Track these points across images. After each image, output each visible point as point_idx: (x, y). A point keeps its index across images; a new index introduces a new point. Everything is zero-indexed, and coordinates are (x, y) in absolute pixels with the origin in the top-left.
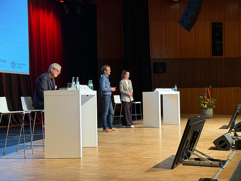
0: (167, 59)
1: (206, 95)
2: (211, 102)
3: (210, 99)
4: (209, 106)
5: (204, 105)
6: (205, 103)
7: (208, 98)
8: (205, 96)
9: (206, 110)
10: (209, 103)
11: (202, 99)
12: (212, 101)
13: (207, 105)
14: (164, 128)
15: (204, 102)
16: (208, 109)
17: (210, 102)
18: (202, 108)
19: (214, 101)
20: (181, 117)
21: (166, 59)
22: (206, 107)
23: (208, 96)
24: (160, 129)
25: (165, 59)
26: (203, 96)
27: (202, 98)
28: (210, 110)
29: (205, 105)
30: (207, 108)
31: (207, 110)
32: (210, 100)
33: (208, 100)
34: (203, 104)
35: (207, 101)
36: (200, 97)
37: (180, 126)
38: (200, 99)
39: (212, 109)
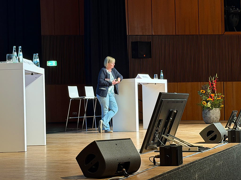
1: (210, 87)
3: (216, 94)
4: (214, 105)
7: (213, 92)
8: (209, 89)
9: (209, 111)
10: (213, 100)
11: (204, 94)
12: (219, 97)
13: (211, 104)
15: (207, 99)
16: (212, 109)
17: (215, 98)
18: (204, 107)
19: (222, 98)
21: (152, 35)
23: (213, 90)
26: (206, 89)
27: (204, 92)
28: (216, 110)
29: (208, 103)
30: (211, 107)
31: (211, 111)
33: (213, 95)
34: (205, 102)
35: (211, 97)
36: (201, 91)
38: (201, 95)
39: (218, 109)
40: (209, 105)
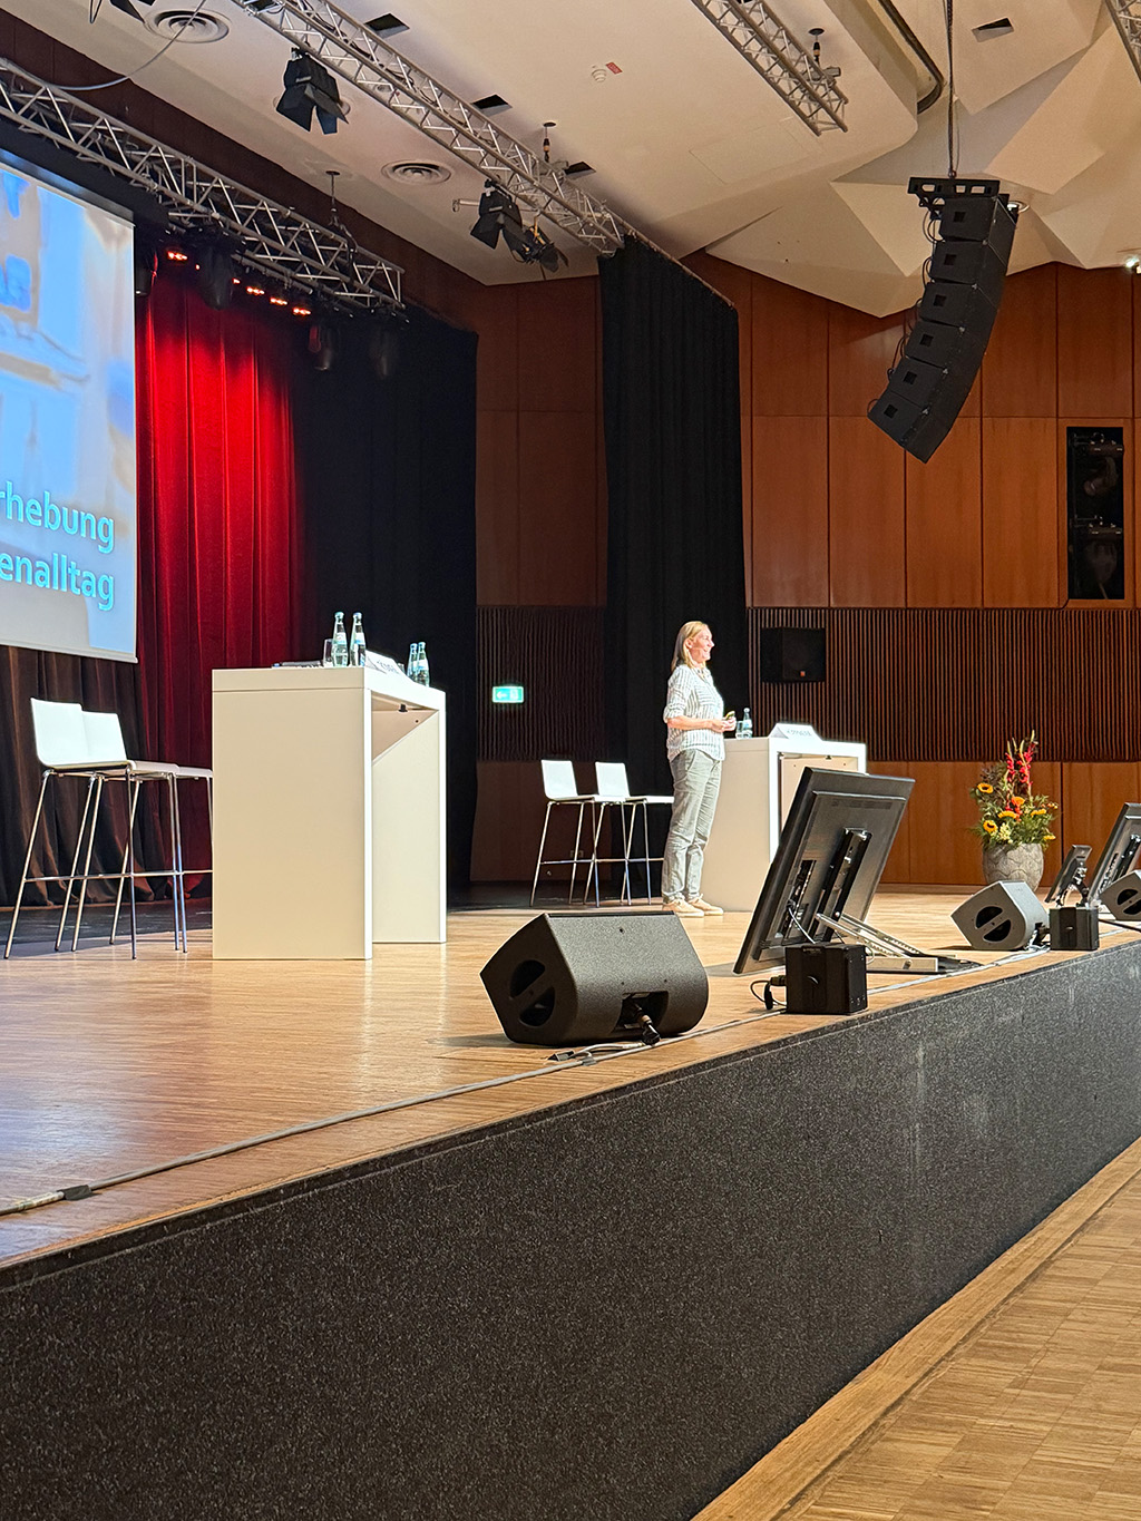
0: (834, 609)
1: (1009, 776)
2: (1035, 812)
3: (1031, 799)
4: (1022, 834)
5: (996, 827)
6: (1000, 816)
7: (1021, 791)
8: (1005, 780)
9: (1005, 852)
10: (1021, 816)
11: (991, 796)
12: (1041, 808)
13: (1014, 829)
15: (1000, 812)
16: (1015, 846)
17: (1027, 811)
18: (989, 841)
21: (830, 609)
22: (1005, 838)
23: (1019, 784)
25: (825, 609)
26: (996, 781)
27: (990, 790)
28: (1027, 850)
29: (1004, 827)
30: (1011, 841)
31: (1011, 853)
32: (1027, 803)
33: (1019, 800)
34: (992, 823)
35: (1013, 807)
36: (980, 787)
39: (1036, 848)
40: (1005, 832)
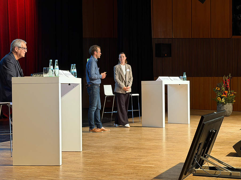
0: (173, 38)
2: (231, 95)
3: (229, 91)
5: (221, 99)
6: (222, 96)
8: (223, 87)
9: (223, 105)
13: (225, 99)
14: (169, 128)
16: (226, 104)
18: (219, 102)
19: (234, 94)
20: (191, 114)
22: (223, 102)
24: (164, 129)
26: (220, 87)
34: (219, 98)
35: (225, 94)
36: (216, 88)
37: (189, 126)
38: (216, 91)
